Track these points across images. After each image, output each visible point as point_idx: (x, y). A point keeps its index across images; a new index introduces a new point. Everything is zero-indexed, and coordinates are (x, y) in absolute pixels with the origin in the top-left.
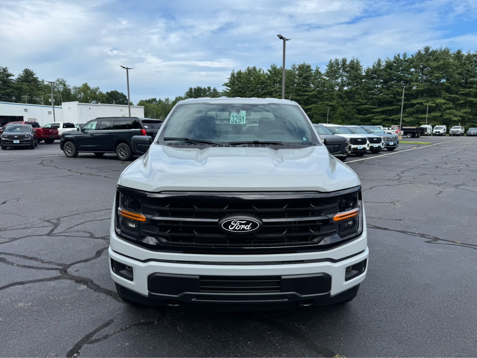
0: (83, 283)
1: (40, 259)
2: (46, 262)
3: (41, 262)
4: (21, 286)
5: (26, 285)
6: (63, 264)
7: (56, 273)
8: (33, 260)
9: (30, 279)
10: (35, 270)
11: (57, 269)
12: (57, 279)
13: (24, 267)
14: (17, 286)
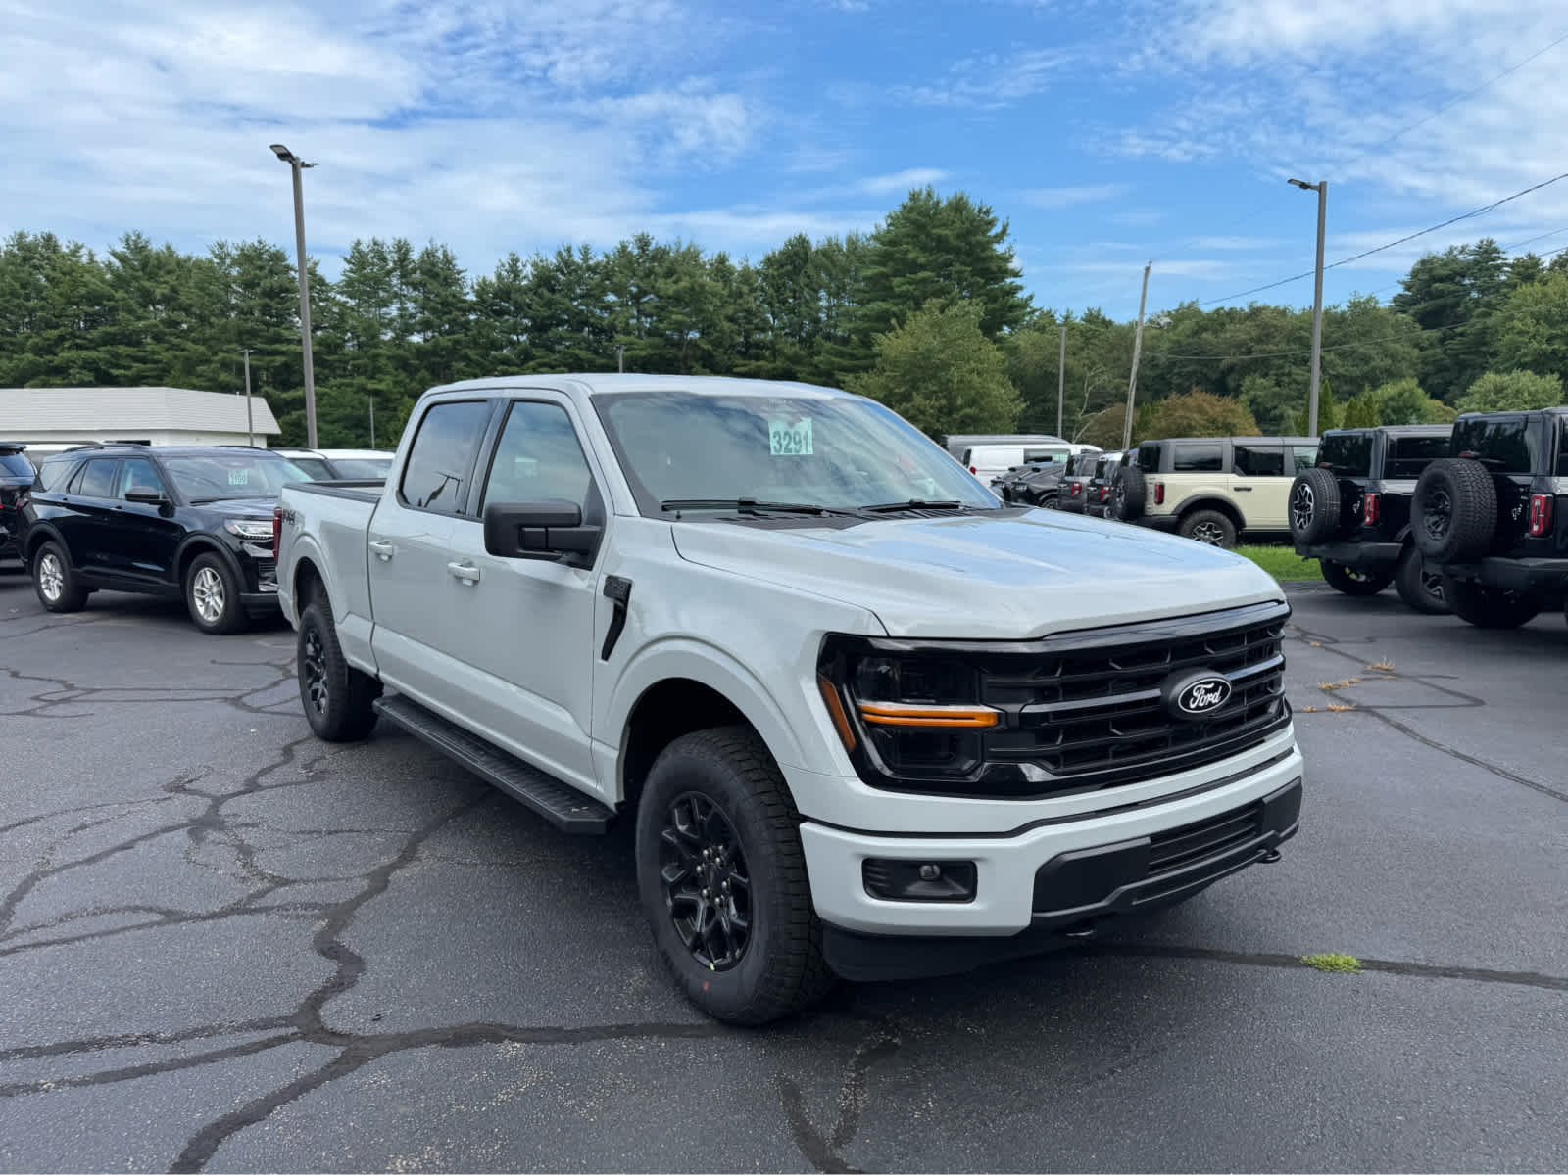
11: (282, 1039)
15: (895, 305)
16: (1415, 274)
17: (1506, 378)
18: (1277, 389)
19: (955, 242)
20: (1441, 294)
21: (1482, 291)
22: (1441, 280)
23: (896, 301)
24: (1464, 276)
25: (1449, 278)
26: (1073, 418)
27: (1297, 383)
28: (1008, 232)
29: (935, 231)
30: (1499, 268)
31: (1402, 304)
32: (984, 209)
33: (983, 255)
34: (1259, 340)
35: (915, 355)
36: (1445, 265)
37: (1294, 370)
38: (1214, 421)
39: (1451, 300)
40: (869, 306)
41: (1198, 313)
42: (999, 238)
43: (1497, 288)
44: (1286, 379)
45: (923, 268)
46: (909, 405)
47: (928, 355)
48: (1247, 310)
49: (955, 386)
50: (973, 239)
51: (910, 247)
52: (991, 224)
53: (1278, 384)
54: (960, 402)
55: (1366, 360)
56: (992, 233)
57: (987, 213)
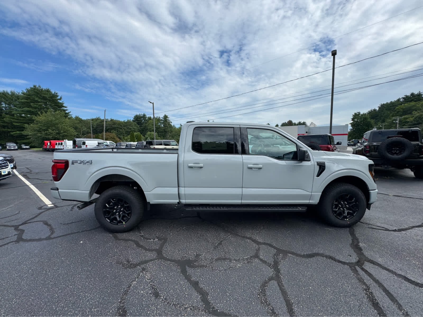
0: (358, 246)
1: (367, 294)
2: (365, 284)
3: (369, 290)
4: (409, 276)
5: (403, 274)
6: (352, 270)
7: (368, 266)
8: (376, 300)
9: (396, 278)
10: (383, 284)
11: (363, 269)
12: (372, 261)
13: (394, 297)
14: (413, 279)
15: (32, 109)
16: (135, 117)
17: (151, 133)
18: (117, 133)
19: (49, 98)
20: (139, 120)
21: (144, 120)
22: (139, 118)
23: (32, 108)
24: (141, 118)
25: (140, 118)
26: (79, 136)
27: (121, 132)
28: (62, 98)
29: (43, 95)
30: (146, 117)
31: (134, 121)
32: (56, 93)
33: (56, 102)
34: (113, 125)
35: (48, 121)
36: (139, 116)
37: (120, 130)
38: (111, 137)
39: (140, 121)
40: (24, 109)
41: (100, 119)
42: (60, 99)
43: (146, 120)
44: (119, 131)
45: (39, 102)
46: (47, 132)
47: (51, 121)
48: (110, 120)
49: (60, 128)
50: (54, 99)
51: (35, 97)
52: (57, 96)
53: (117, 132)
54: (62, 132)
55: (131, 129)
56: (58, 98)
57: (57, 94)
